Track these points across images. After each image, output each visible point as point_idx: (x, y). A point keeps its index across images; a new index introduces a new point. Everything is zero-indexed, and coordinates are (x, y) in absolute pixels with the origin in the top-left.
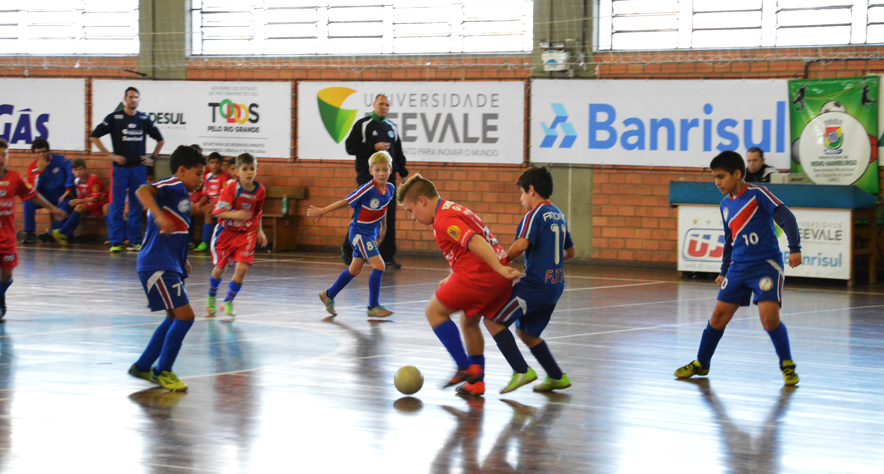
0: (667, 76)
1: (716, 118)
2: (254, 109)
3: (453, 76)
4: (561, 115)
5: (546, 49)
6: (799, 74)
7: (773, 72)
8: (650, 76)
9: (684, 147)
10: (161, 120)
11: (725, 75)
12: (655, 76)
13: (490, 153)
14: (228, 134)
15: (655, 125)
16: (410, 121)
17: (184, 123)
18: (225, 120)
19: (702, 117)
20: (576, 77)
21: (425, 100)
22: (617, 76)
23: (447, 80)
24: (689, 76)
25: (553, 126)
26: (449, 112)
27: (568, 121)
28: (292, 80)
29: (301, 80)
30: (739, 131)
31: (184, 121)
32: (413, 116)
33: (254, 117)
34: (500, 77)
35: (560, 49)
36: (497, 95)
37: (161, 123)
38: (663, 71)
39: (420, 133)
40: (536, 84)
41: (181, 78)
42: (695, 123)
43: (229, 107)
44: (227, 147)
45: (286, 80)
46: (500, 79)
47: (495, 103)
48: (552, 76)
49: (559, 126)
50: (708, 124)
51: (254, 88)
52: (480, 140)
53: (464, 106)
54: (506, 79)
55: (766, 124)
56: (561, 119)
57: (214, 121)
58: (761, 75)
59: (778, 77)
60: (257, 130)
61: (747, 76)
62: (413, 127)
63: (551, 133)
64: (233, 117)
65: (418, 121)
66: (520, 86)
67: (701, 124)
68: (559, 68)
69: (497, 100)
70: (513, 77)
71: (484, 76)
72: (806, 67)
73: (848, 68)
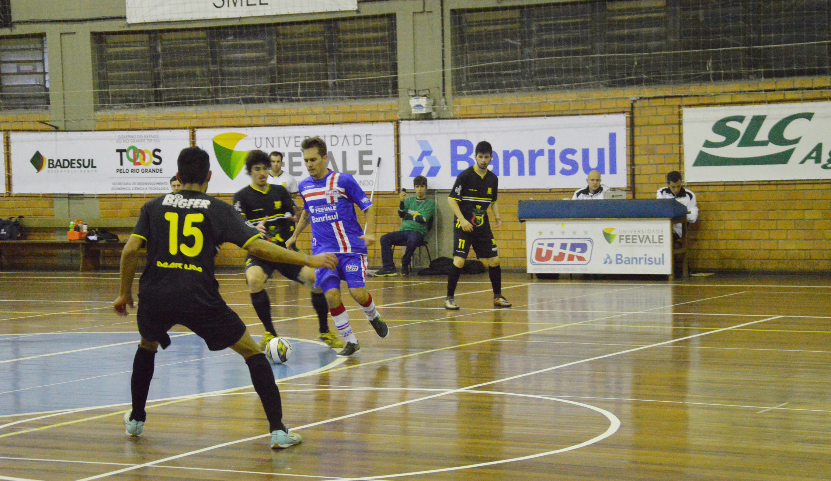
0: (516, 115)
1: (558, 148)
2: (157, 153)
3: (332, 121)
4: (426, 149)
5: (413, 96)
6: (626, 110)
7: (604, 109)
8: (501, 115)
9: (532, 172)
10: (73, 165)
11: (564, 113)
12: (505, 115)
13: (367, 183)
14: (135, 175)
15: (507, 155)
16: (295, 159)
17: (95, 167)
18: (132, 163)
19: (547, 147)
20: (439, 118)
22: (473, 116)
23: (326, 124)
24: (534, 114)
25: (421, 159)
27: (432, 155)
28: (189, 128)
29: (198, 128)
30: (578, 158)
31: (94, 165)
33: (157, 160)
34: (372, 120)
35: (425, 96)
36: (370, 135)
37: (74, 167)
38: (513, 111)
40: (404, 125)
41: (90, 129)
42: (541, 152)
43: (134, 152)
44: (134, 186)
45: (185, 128)
46: (373, 122)
47: (369, 142)
48: (417, 118)
49: (425, 159)
50: (552, 153)
51: (157, 136)
52: (358, 173)
53: (343, 145)
54: (377, 122)
55: (601, 152)
56: (426, 153)
57: (122, 164)
58: (595, 112)
59: (609, 113)
60: (161, 171)
61: (583, 113)
63: (419, 165)
64: (138, 161)
66: (391, 127)
67: (546, 153)
68: (424, 111)
69: (370, 139)
70: (383, 119)
71: (359, 120)
72: (632, 104)
73: (667, 104)
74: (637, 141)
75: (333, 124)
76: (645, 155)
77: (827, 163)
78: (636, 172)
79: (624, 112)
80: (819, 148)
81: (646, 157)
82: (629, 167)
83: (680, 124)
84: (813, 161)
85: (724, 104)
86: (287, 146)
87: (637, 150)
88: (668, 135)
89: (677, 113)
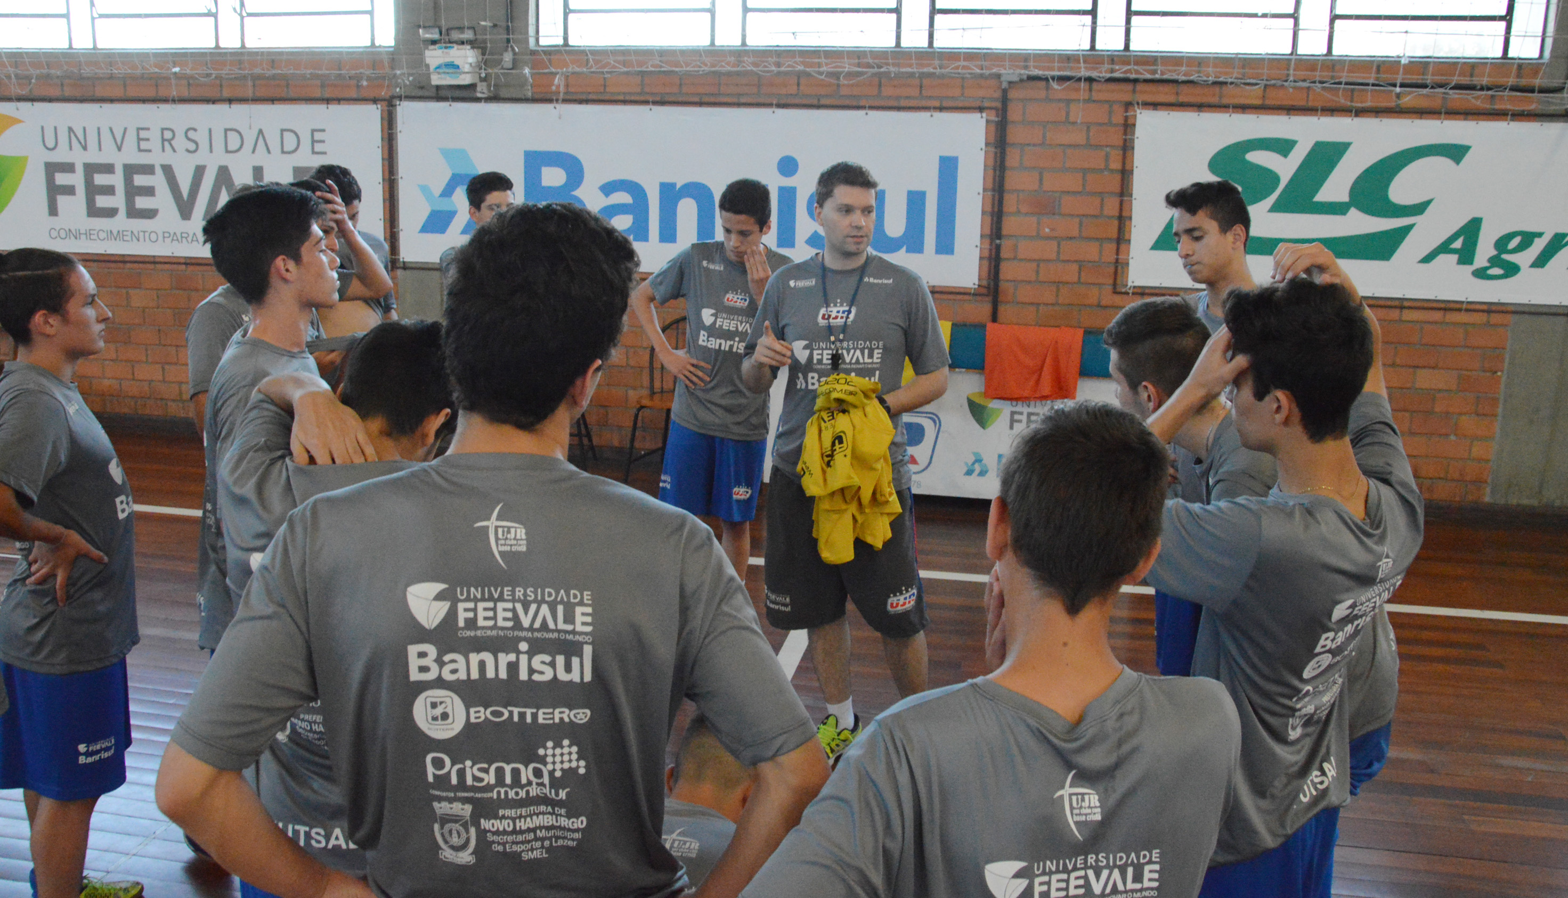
0: (696, 99)
1: (804, 186)
3: (226, 94)
4: (462, 171)
5: (434, 42)
6: (986, 104)
7: (930, 97)
8: (658, 99)
11: (823, 102)
12: (667, 98)
15: (670, 195)
16: (140, 180)
19: (776, 181)
20: (494, 98)
21: (169, 141)
22: (584, 97)
23: (214, 101)
24: (743, 100)
25: (449, 192)
26: (223, 163)
32: (148, 170)
34: (327, 96)
35: (464, 42)
36: (321, 130)
38: (684, 90)
39: (163, 200)
40: (406, 111)
46: (328, 101)
47: (318, 147)
48: (442, 94)
49: (460, 193)
50: (787, 196)
53: (254, 151)
54: (339, 100)
55: (916, 201)
56: (464, 180)
58: (904, 103)
59: (941, 109)
61: (876, 103)
62: (149, 191)
63: (444, 205)
65: (158, 181)
66: (372, 114)
68: (462, 79)
69: (323, 142)
70: (355, 96)
71: (292, 94)
72: (1005, 92)
73: (1095, 96)
74: (1013, 180)
75: (230, 101)
76: (1033, 214)
77: (1488, 265)
78: (1003, 254)
79: (981, 109)
80: (1472, 229)
81: (1034, 219)
82: (987, 241)
83: (1127, 148)
84: (1455, 257)
85: (1243, 108)
86: (119, 149)
87: (1010, 203)
88: (1093, 170)
89: (1122, 121)
